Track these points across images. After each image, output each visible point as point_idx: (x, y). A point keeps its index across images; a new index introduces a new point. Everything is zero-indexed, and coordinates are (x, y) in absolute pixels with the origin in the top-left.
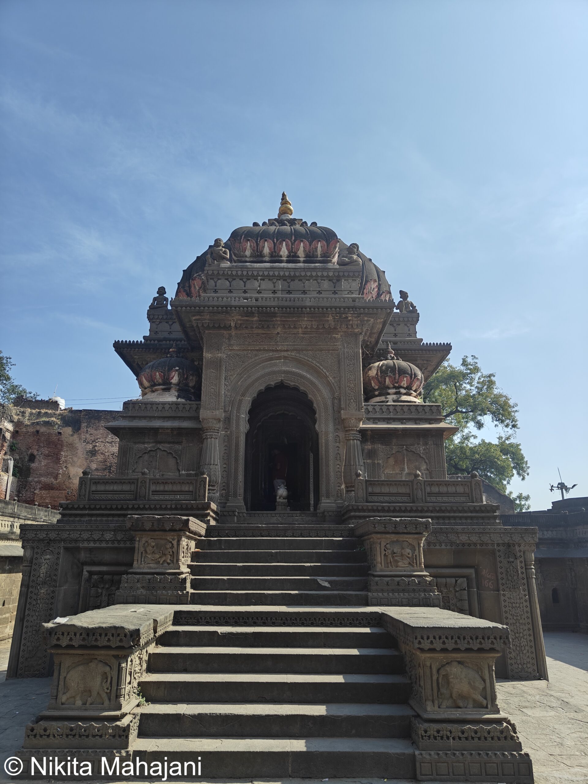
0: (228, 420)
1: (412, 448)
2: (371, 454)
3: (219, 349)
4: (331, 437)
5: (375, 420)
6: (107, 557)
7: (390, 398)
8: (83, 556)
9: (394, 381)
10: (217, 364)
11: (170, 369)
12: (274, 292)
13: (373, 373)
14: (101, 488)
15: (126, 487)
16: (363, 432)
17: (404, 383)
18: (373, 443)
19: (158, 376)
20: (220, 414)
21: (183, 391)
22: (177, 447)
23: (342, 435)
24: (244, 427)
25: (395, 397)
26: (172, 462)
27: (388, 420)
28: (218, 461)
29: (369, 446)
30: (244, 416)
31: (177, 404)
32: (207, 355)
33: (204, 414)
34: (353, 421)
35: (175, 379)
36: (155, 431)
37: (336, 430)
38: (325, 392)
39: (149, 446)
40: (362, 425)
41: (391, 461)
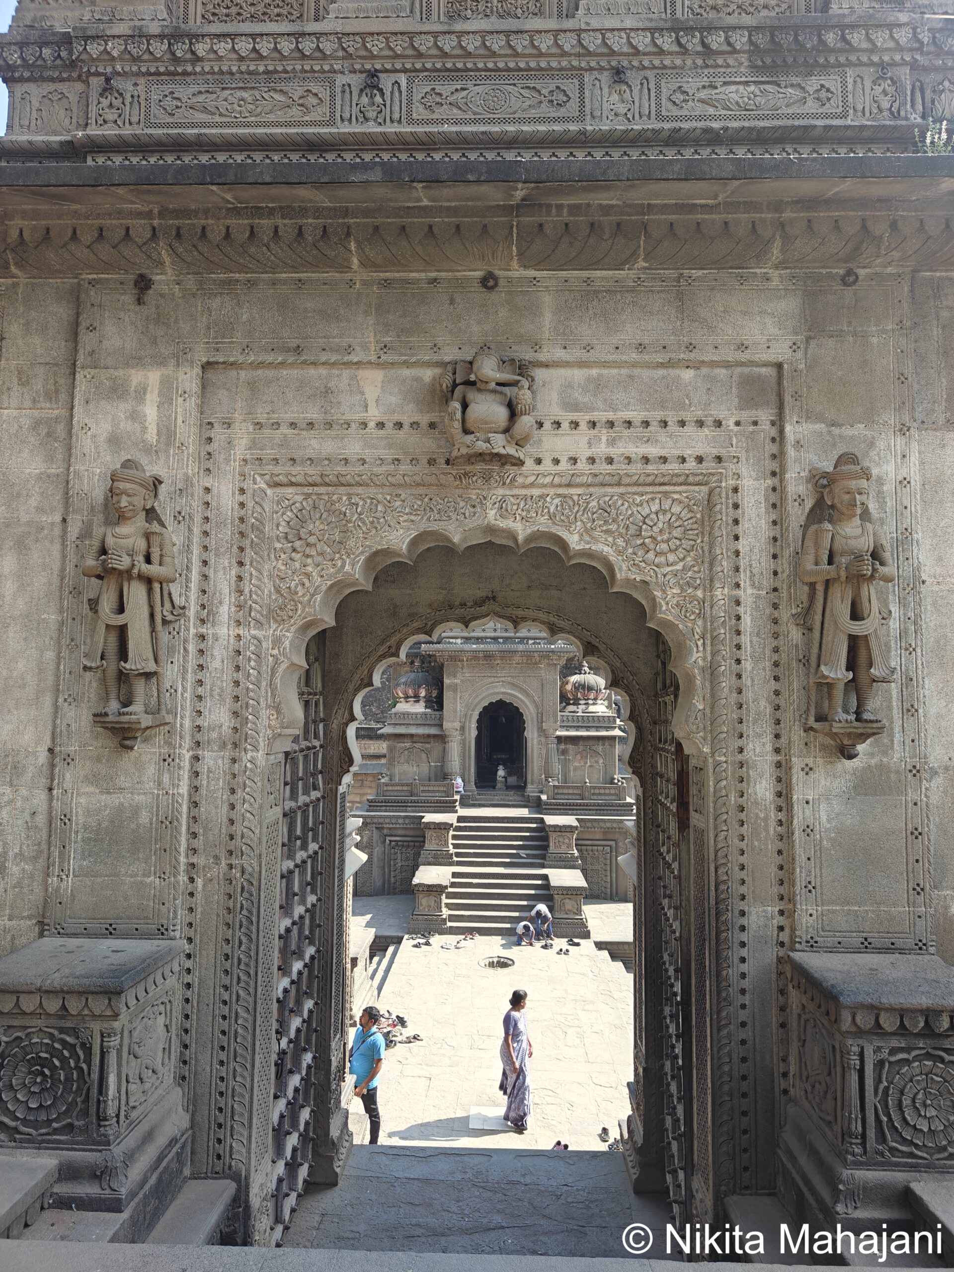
0: (463, 728)
1: (594, 748)
2: (564, 752)
3: (455, 676)
4: (535, 742)
5: (568, 728)
6: (400, 832)
7: (582, 707)
8: (385, 832)
9: (584, 695)
10: (454, 688)
11: (419, 687)
12: (495, 630)
13: (569, 687)
14: (390, 788)
15: (405, 788)
16: (559, 738)
17: (592, 696)
18: (566, 744)
19: (410, 692)
20: (457, 725)
21: (429, 703)
22: (428, 746)
23: (543, 739)
24: (474, 733)
25: (583, 707)
26: (424, 756)
27: (577, 728)
28: (456, 758)
29: (562, 747)
30: (474, 725)
31: (425, 714)
32: (447, 681)
33: (446, 725)
34: (551, 731)
35: (423, 693)
36: (412, 736)
37: (539, 736)
38: (532, 709)
39: (408, 745)
40: (558, 733)
41: (579, 757)
